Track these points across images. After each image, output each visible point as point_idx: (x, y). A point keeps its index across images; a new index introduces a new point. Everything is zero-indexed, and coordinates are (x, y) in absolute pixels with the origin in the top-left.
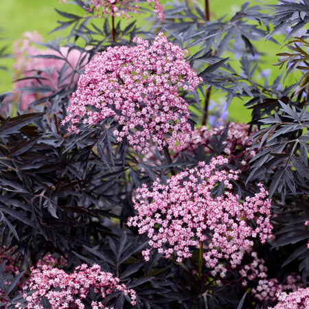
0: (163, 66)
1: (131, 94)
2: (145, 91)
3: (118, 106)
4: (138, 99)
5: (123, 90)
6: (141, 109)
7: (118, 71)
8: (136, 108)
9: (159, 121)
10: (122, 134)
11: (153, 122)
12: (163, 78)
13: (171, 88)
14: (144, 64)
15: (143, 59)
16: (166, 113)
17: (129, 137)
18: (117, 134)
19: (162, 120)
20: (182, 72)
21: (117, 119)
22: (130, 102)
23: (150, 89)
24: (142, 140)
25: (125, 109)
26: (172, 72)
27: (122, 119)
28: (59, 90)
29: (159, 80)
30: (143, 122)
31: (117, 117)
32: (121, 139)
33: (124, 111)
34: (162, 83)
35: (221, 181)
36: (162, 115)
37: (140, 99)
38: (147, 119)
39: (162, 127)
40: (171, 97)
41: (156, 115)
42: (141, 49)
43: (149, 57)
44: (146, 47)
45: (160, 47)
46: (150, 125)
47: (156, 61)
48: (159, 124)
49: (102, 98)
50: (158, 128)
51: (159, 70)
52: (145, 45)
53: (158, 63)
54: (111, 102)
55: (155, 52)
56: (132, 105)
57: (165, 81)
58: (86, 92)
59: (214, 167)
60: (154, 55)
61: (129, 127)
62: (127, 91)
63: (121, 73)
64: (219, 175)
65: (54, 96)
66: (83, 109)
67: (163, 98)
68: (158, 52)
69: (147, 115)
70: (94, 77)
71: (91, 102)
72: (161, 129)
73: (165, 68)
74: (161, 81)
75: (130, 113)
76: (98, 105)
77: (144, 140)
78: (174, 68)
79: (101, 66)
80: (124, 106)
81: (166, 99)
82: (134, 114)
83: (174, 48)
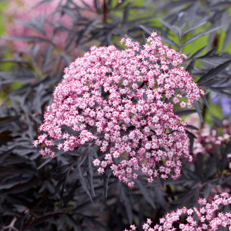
0: (156, 77)
1: (116, 114)
2: (134, 110)
3: (100, 129)
4: (125, 120)
5: (106, 107)
6: (127, 132)
7: (102, 82)
8: (121, 130)
9: (149, 148)
10: (104, 164)
11: (142, 149)
12: (156, 93)
13: (166, 106)
14: (133, 74)
15: (131, 68)
16: (159, 137)
17: (113, 167)
18: (98, 164)
19: (154, 147)
20: (179, 85)
21: (99, 144)
22: (115, 124)
23: (140, 107)
24: (129, 170)
25: (109, 132)
26: (167, 86)
27: (105, 144)
28: (43, 78)
29: (150, 96)
30: (130, 149)
31: (98, 142)
32: (103, 170)
33: (107, 136)
34: (155, 100)
35: (225, 226)
36: (153, 140)
37: (127, 120)
38: (135, 144)
39: (153, 154)
40: (166, 117)
41: (146, 139)
42: (129, 55)
43: (139, 65)
44: (136, 51)
45: (153, 52)
46: (139, 152)
47: (148, 70)
48: (150, 150)
49: (81, 118)
50: (148, 155)
51: (151, 82)
52: (135, 48)
53: (151, 73)
54: (91, 123)
55: (147, 59)
56: (117, 127)
57: (159, 97)
58: (63, 108)
59: (216, 208)
60: (146, 63)
61: (112, 156)
62: (112, 110)
63: (105, 85)
64: (223, 218)
65: (37, 85)
66: (58, 130)
67: (155, 119)
68: (151, 59)
69: (135, 140)
70: (73, 89)
71: (67, 123)
72: (152, 157)
73: (158, 80)
74: (153, 97)
75: (114, 137)
76: (75, 128)
77: (130, 171)
78: (170, 80)
79: (82, 74)
80: (107, 129)
81: (160, 120)
82: (120, 138)
83: (170, 53)
